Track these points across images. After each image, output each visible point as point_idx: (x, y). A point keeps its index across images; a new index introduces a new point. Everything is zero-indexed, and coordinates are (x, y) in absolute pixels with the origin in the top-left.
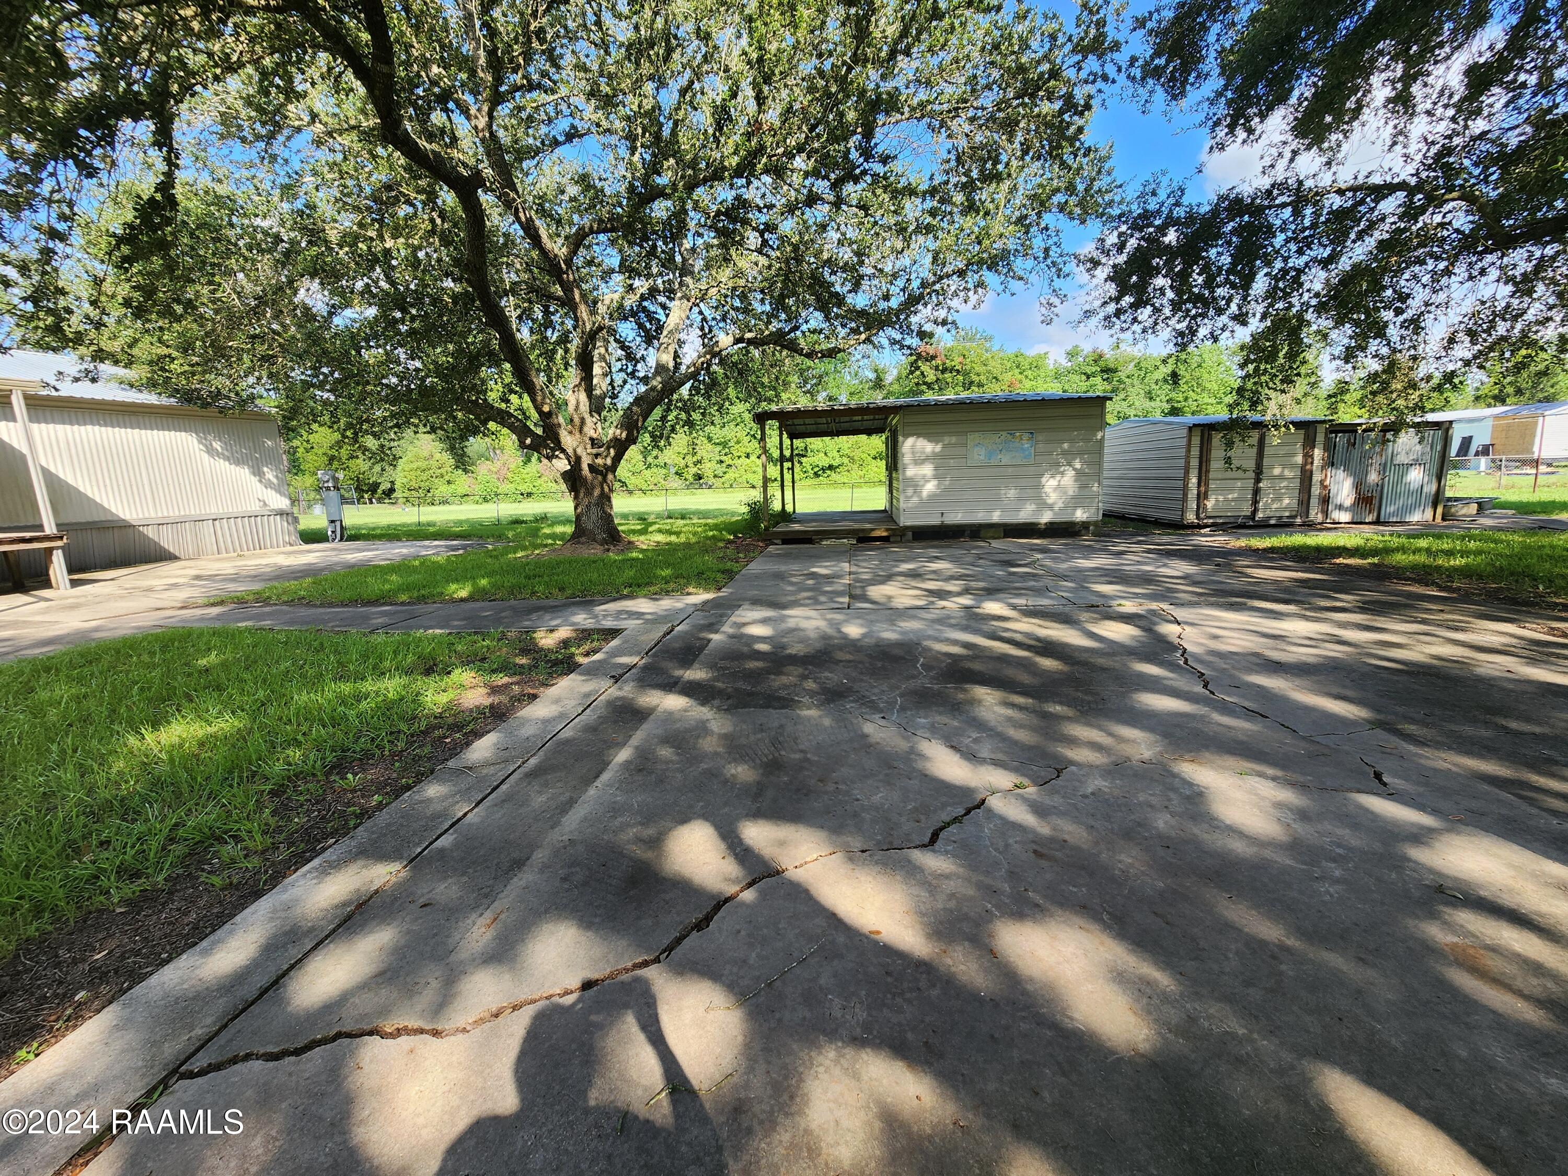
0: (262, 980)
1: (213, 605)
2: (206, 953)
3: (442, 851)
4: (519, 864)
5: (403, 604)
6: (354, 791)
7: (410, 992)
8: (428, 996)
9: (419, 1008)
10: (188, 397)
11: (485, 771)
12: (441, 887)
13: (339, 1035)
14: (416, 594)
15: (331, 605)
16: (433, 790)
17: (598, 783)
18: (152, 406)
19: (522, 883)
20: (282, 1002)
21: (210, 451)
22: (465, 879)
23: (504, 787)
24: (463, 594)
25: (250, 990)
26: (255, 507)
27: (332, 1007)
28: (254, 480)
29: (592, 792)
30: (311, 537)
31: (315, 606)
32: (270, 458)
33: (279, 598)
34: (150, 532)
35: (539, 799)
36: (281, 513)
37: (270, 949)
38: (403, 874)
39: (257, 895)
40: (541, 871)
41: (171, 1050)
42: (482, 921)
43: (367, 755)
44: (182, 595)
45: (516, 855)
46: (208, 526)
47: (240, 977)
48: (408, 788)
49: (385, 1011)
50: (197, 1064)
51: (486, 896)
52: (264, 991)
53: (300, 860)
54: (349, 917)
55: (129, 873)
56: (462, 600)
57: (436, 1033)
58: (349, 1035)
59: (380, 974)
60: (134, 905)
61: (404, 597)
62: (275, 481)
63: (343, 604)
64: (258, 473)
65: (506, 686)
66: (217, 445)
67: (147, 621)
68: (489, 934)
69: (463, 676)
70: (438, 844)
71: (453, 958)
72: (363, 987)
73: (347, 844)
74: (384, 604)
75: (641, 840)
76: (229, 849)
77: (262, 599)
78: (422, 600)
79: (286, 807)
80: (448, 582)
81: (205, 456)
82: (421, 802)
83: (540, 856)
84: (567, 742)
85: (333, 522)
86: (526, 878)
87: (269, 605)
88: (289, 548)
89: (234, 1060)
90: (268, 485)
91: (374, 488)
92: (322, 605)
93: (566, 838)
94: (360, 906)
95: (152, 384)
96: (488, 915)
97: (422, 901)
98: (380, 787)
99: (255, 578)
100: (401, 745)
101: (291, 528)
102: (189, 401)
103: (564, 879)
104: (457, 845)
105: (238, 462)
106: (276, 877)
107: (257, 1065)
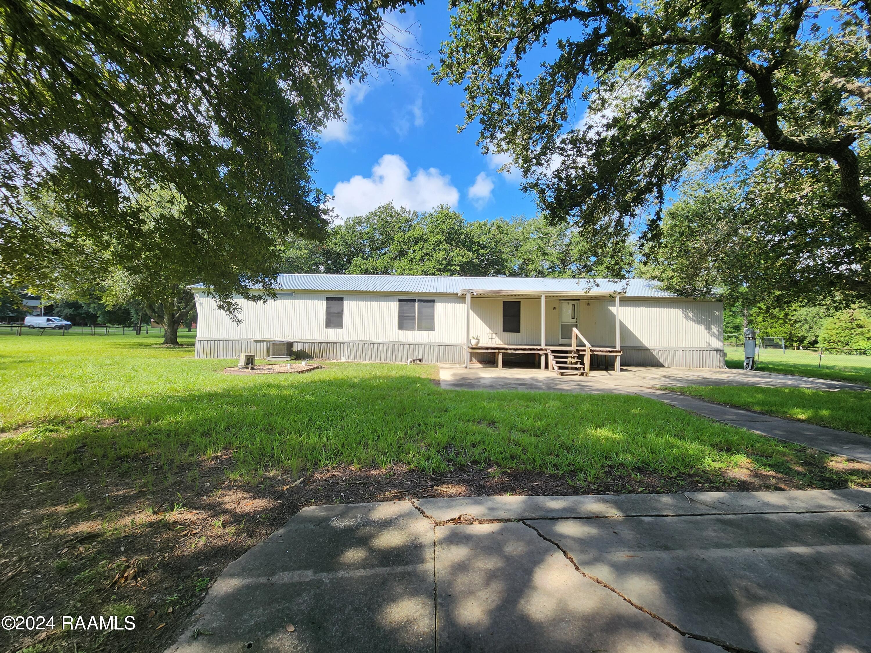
0: (555, 515)
1: (661, 390)
2: (552, 500)
3: (642, 521)
4: (666, 548)
5: (755, 412)
6: (637, 482)
7: (583, 551)
8: (585, 557)
9: (580, 557)
10: (681, 293)
11: (698, 506)
12: (626, 532)
13: (557, 544)
14: (766, 408)
15: (713, 403)
16: (666, 499)
17: (758, 550)
18: (666, 298)
19: (659, 555)
20: (554, 525)
21: (687, 317)
22: (638, 536)
23: (699, 517)
24: (802, 416)
25: (550, 515)
26: (704, 346)
27: (561, 536)
28: (706, 332)
29: (748, 551)
30: (732, 365)
31: (705, 401)
32: (716, 321)
33: (690, 393)
34: (655, 353)
35: (710, 533)
36: (717, 350)
37: (564, 510)
38: (620, 518)
39: (577, 494)
40: (673, 558)
41: (527, 515)
42: (627, 553)
43: (655, 471)
44: (652, 383)
45: (669, 544)
46: (679, 354)
47: (552, 511)
48: (658, 492)
49: (572, 550)
50: (527, 522)
51: (639, 547)
52: (553, 519)
53: (598, 492)
54: (591, 518)
55: (556, 467)
56: (799, 420)
57: (577, 568)
58: (559, 547)
59: (581, 539)
60: (552, 476)
61: (758, 408)
62: (717, 333)
63: (719, 404)
64: (708, 328)
65: (767, 477)
66: (691, 315)
67: (632, 390)
68: (624, 559)
69: (741, 459)
70: (643, 518)
71: (605, 555)
72: (574, 539)
73: (616, 497)
74: (742, 409)
75: (747, 590)
76: (582, 476)
77: (682, 391)
78: (770, 413)
79: (610, 473)
80: (794, 406)
81: (684, 320)
82: (656, 500)
83: (680, 553)
84: (767, 521)
85: (748, 358)
86: (664, 555)
87: (684, 395)
88: (718, 369)
89: (534, 528)
90: (713, 335)
91: (801, 340)
92: (708, 402)
93: (702, 556)
94: (597, 517)
95: (668, 288)
96: (632, 553)
97: (616, 531)
98: (648, 486)
99: (688, 381)
100: (674, 474)
101: (722, 359)
102: (681, 294)
103: (679, 569)
104: (649, 523)
105: (699, 323)
106: (586, 493)
107: (535, 532)
